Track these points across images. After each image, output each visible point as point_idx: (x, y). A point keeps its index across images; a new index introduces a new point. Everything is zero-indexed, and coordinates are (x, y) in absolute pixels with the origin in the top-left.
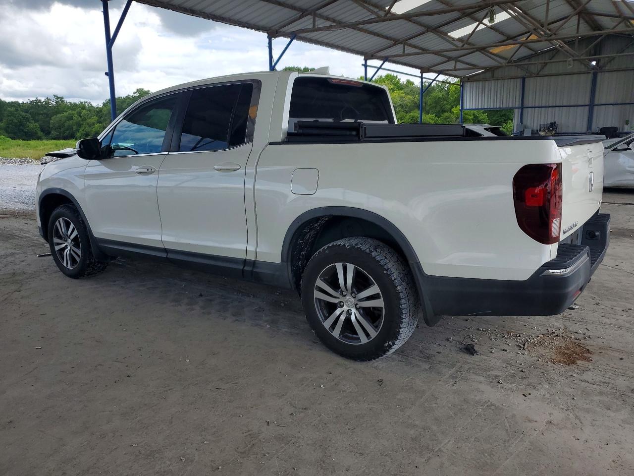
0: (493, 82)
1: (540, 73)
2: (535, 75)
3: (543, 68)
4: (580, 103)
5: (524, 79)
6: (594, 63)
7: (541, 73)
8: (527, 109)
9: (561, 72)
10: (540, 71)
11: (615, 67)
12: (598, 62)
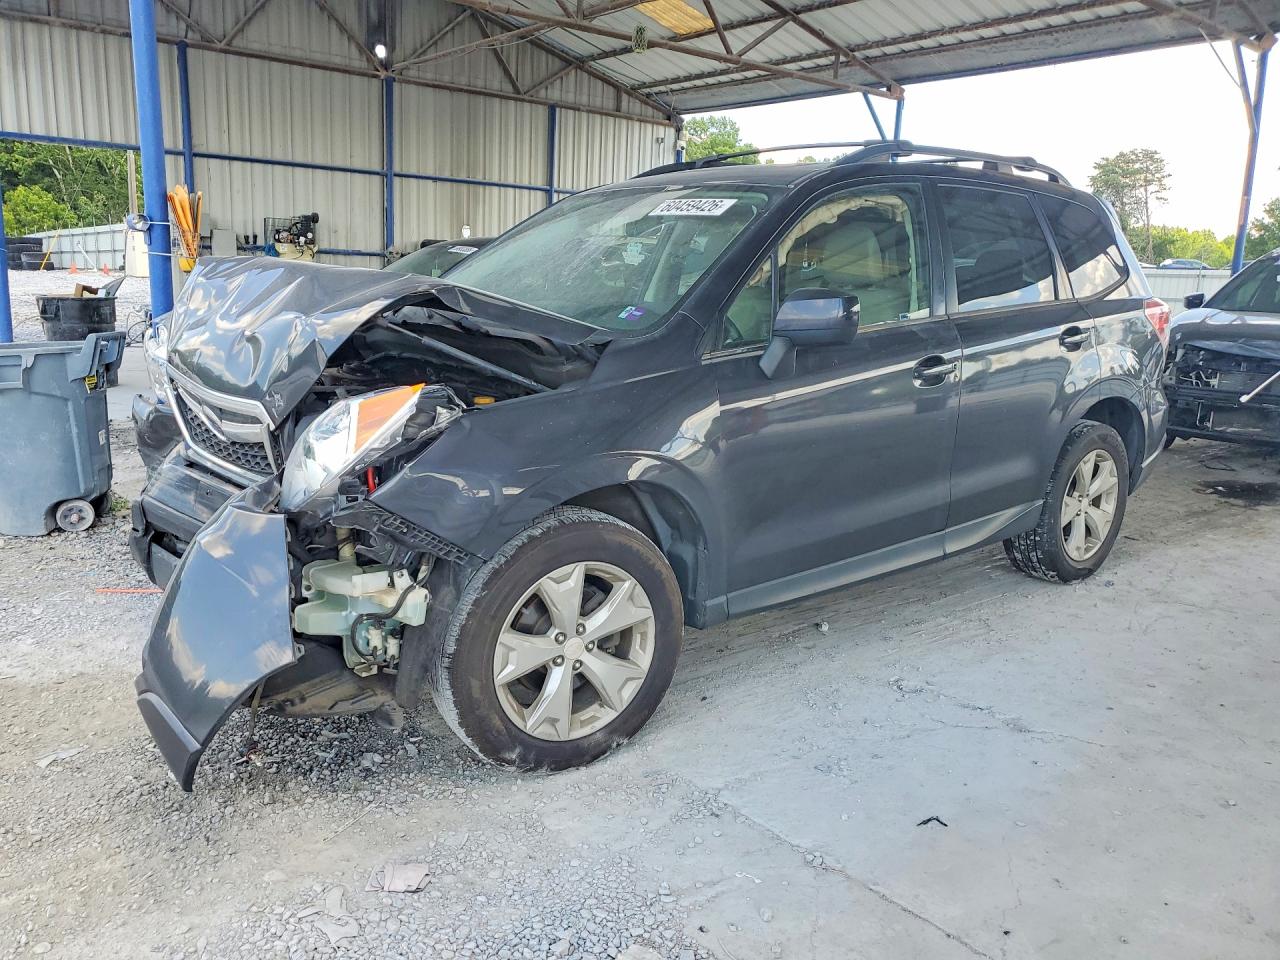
0: (58, 33)
1: (235, 43)
2: (222, 45)
3: (241, 30)
4: (358, 165)
5: (183, 47)
6: (381, 51)
7: (238, 43)
8: (206, 159)
9: (297, 54)
10: (233, 38)
11: (429, 76)
12: (391, 49)
